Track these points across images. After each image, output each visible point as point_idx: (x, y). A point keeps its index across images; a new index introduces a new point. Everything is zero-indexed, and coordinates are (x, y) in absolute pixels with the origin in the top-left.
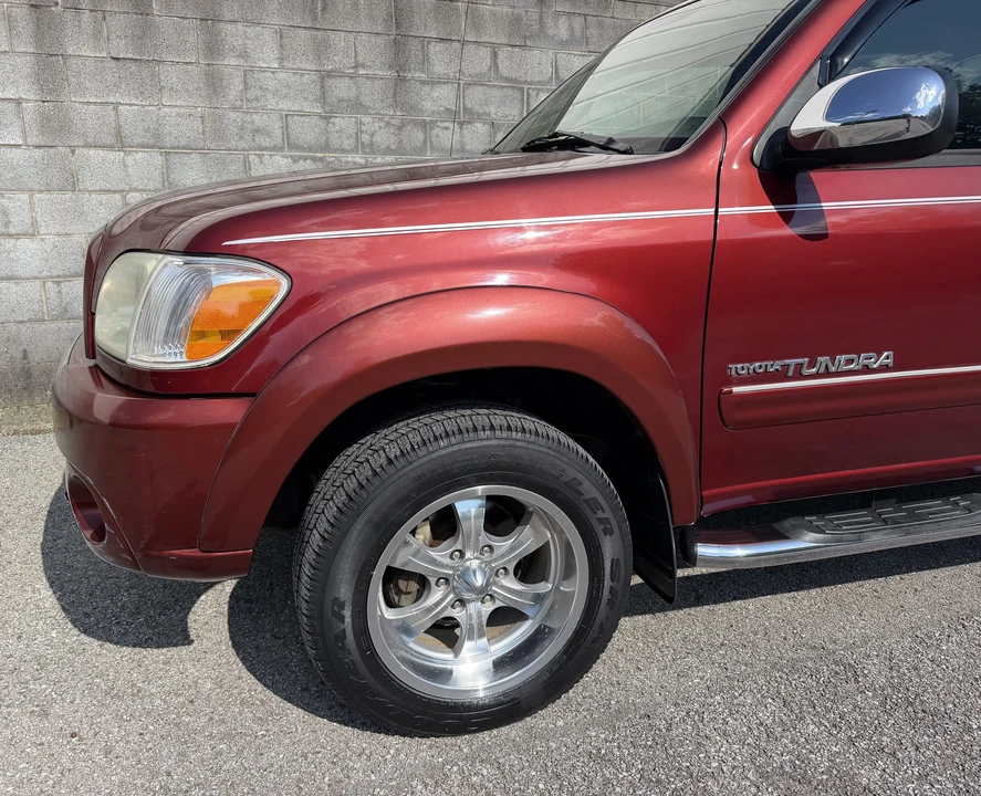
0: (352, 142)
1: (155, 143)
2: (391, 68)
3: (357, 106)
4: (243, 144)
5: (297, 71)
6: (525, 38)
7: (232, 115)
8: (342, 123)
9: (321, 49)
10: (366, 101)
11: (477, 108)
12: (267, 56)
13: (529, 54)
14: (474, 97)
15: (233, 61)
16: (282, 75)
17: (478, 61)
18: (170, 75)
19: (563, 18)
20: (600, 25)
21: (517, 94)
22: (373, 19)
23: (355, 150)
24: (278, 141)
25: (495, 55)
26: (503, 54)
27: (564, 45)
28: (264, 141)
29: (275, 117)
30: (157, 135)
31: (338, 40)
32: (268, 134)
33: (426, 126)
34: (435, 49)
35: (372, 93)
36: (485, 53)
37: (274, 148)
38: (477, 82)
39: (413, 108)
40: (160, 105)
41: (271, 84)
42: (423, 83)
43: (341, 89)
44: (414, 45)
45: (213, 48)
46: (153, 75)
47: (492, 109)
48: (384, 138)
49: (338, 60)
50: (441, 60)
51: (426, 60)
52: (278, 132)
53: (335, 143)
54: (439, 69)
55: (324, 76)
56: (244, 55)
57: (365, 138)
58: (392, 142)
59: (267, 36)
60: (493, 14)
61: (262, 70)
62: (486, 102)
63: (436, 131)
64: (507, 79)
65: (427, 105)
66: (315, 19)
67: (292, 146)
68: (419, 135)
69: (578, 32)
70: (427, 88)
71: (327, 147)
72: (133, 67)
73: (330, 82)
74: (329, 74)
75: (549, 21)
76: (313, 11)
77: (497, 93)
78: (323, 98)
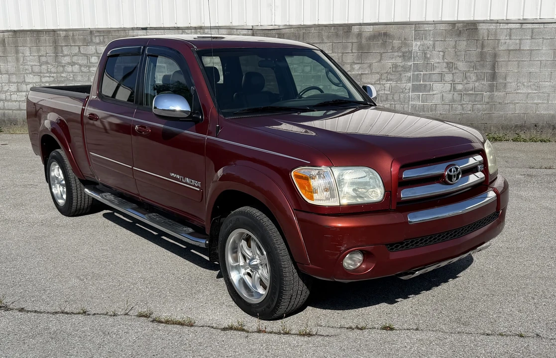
0: (46, 71)
1: (7, 73)
2: (54, 53)
3: (47, 63)
4: (24, 73)
5: (34, 56)
6: (87, 43)
7: (21, 66)
8: (44, 67)
9: (39, 51)
10: (49, 61)
11: (76, 62)
12: (28, 53)
13: (88, 47)
14: (75, 59)
15: (21, 55)
16: (30, 57)
17: (76, 50)
18: (9, 59)
19: (97, 37)
20: (108, 38)
21: (86, 57)
22: (49, 43)
23: (47, 73)
24: (31, 72)
25: (79, 48)
26: (81, 48)
27: (98, 44)
28: (27, 72)
29: (29, 66)
30: (7, 71)
31: (42, 48)
32: (28, 70)
33: (63, 67)
34: (64, 48)
35: (50, 60)
36: (77, 48)
37: (30, 73)
38: (75, 55)
39: (60, 63)
40: (8, 65)
41: (28, 59)
42: (62, 56)
43: (43, 59)
44: (59, 48)
45: (17, 52)
46: (7, 59)
47: (80, 62)
48: (53, 70)
49: (42, 53)
50: (66, 51)
51: (62, 51)
52: (30, 70)
53: (43, 71)
54: (65, 53)
55: (40, 56)
56: (23, 53)
57: (49, 70)
58: (55, 70)
59: (27, 49)
60: (78, 38)
61: (27, 56)
62: (78, 60)
63: (66, 68)
64: (83, 54)
65: (63, 61)
66: (37, 44)
67: (33, 73)
68: (61, 69)
69: (102, 40)
70: (63, 57)
71: (41, 73)
72: (3, 58)
73: (41, 58)
74: (41, 56)
75: (94, 38)
76: (37, 42)
77: (81, 57)
78: (39, 62)
